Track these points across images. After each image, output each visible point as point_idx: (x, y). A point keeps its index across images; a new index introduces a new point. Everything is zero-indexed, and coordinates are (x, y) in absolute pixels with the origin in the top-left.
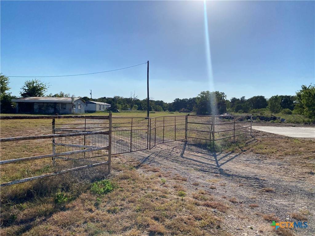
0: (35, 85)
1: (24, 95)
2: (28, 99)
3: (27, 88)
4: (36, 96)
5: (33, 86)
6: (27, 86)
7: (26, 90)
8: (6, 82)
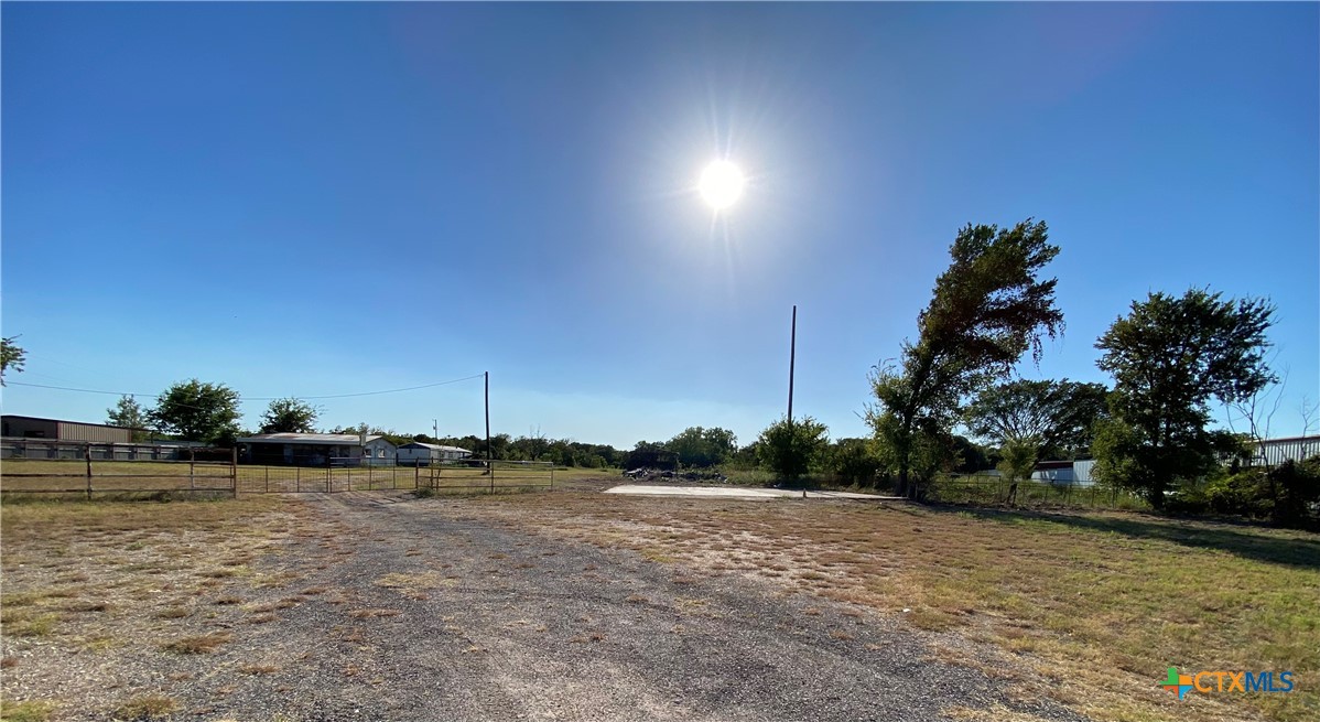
0: (291, 409)
1: (267, 430)
2: (272, 437)
3: (274, 415)
4: (294, 432)
5: (287, 410)
6: (275, 411)
7: (271, 418)
8: (232, 401)
